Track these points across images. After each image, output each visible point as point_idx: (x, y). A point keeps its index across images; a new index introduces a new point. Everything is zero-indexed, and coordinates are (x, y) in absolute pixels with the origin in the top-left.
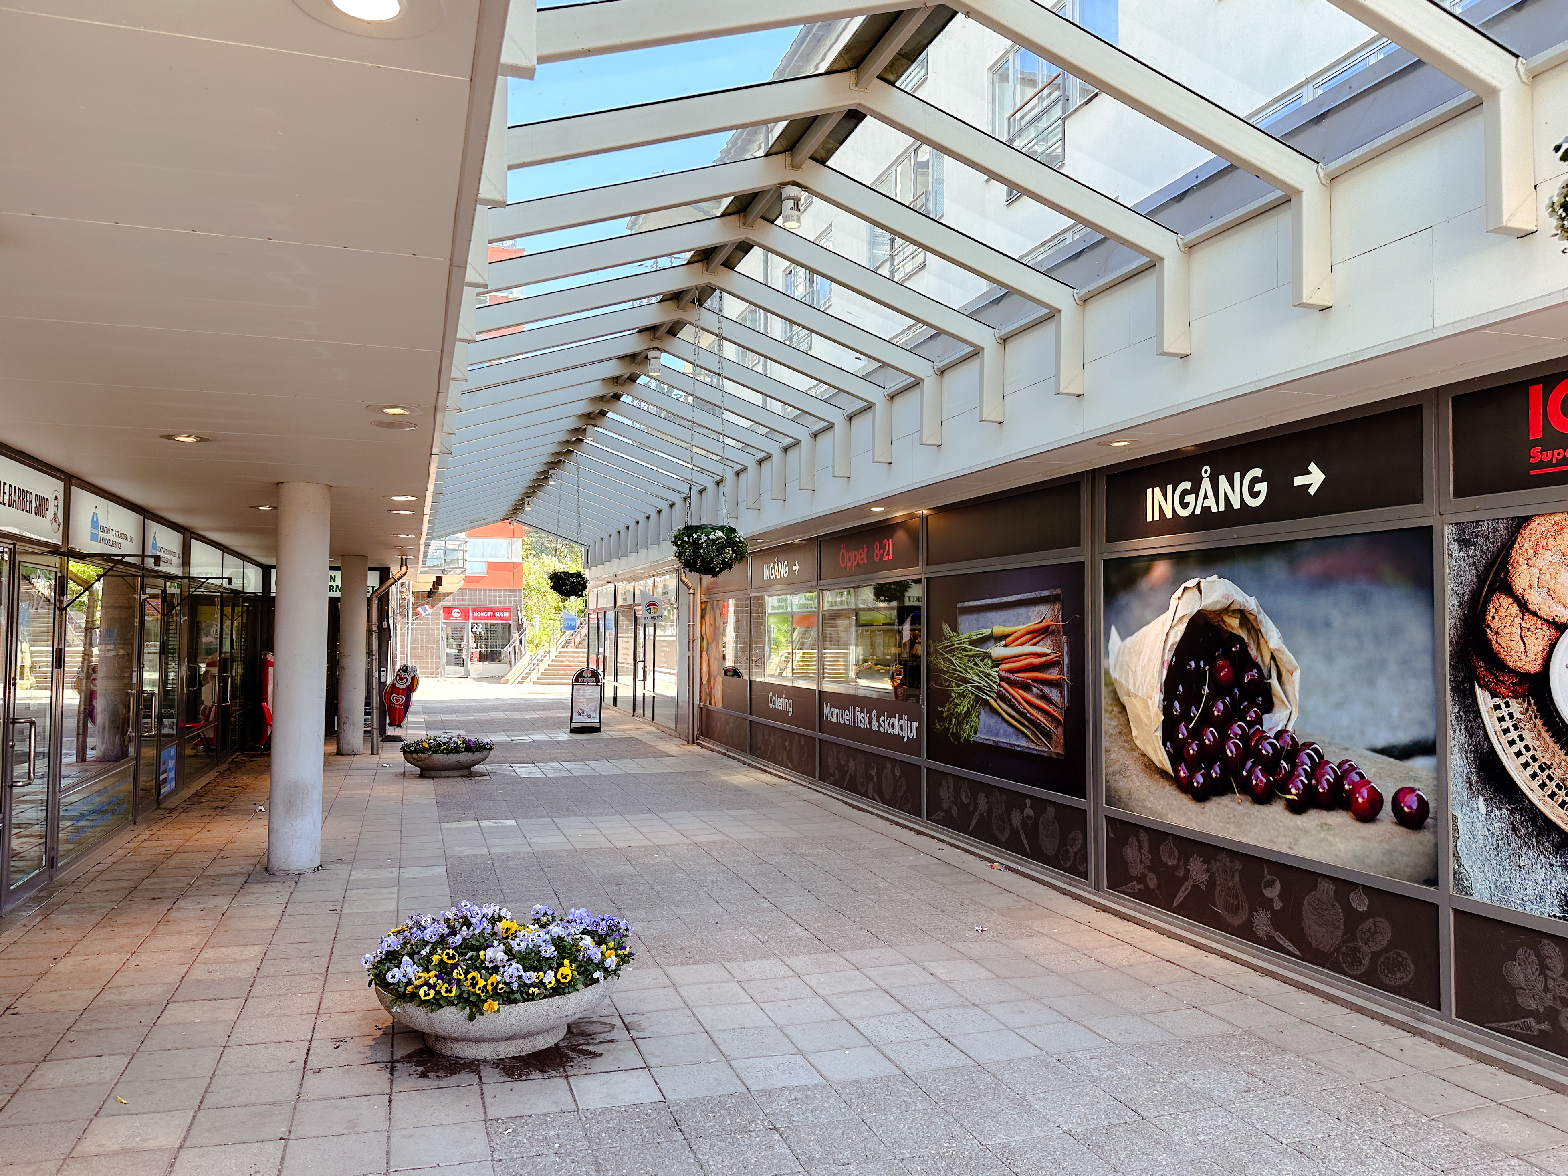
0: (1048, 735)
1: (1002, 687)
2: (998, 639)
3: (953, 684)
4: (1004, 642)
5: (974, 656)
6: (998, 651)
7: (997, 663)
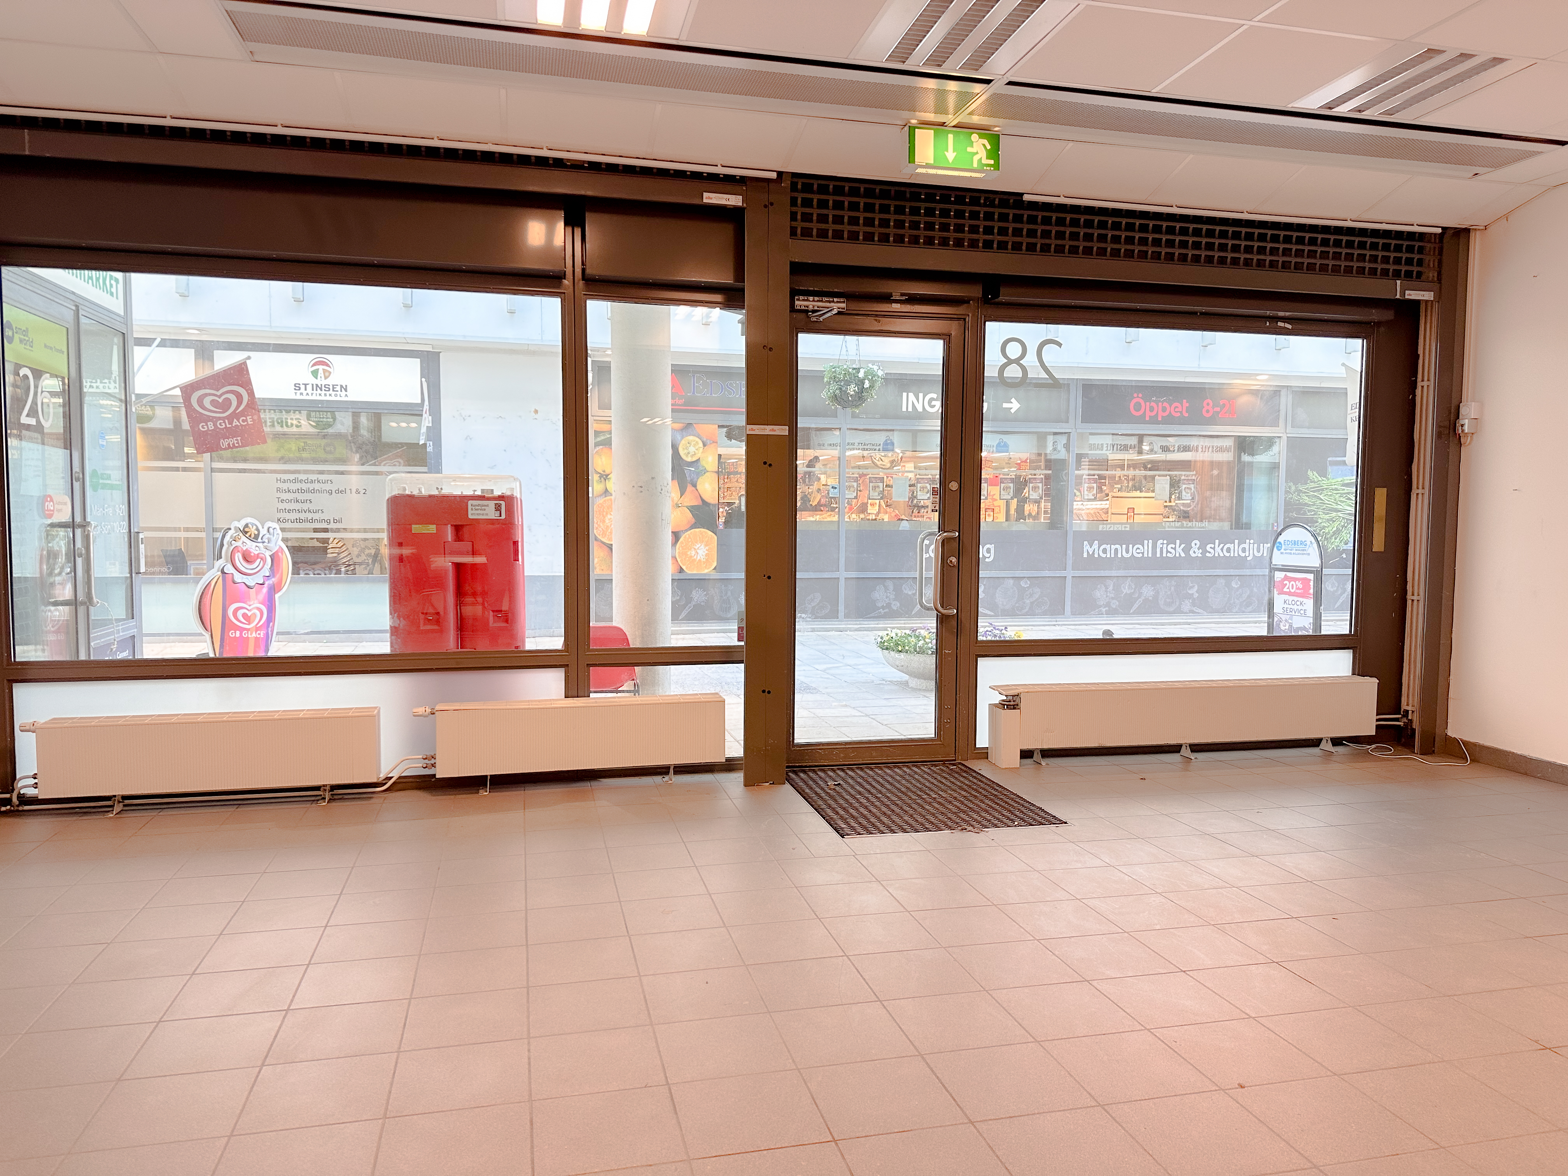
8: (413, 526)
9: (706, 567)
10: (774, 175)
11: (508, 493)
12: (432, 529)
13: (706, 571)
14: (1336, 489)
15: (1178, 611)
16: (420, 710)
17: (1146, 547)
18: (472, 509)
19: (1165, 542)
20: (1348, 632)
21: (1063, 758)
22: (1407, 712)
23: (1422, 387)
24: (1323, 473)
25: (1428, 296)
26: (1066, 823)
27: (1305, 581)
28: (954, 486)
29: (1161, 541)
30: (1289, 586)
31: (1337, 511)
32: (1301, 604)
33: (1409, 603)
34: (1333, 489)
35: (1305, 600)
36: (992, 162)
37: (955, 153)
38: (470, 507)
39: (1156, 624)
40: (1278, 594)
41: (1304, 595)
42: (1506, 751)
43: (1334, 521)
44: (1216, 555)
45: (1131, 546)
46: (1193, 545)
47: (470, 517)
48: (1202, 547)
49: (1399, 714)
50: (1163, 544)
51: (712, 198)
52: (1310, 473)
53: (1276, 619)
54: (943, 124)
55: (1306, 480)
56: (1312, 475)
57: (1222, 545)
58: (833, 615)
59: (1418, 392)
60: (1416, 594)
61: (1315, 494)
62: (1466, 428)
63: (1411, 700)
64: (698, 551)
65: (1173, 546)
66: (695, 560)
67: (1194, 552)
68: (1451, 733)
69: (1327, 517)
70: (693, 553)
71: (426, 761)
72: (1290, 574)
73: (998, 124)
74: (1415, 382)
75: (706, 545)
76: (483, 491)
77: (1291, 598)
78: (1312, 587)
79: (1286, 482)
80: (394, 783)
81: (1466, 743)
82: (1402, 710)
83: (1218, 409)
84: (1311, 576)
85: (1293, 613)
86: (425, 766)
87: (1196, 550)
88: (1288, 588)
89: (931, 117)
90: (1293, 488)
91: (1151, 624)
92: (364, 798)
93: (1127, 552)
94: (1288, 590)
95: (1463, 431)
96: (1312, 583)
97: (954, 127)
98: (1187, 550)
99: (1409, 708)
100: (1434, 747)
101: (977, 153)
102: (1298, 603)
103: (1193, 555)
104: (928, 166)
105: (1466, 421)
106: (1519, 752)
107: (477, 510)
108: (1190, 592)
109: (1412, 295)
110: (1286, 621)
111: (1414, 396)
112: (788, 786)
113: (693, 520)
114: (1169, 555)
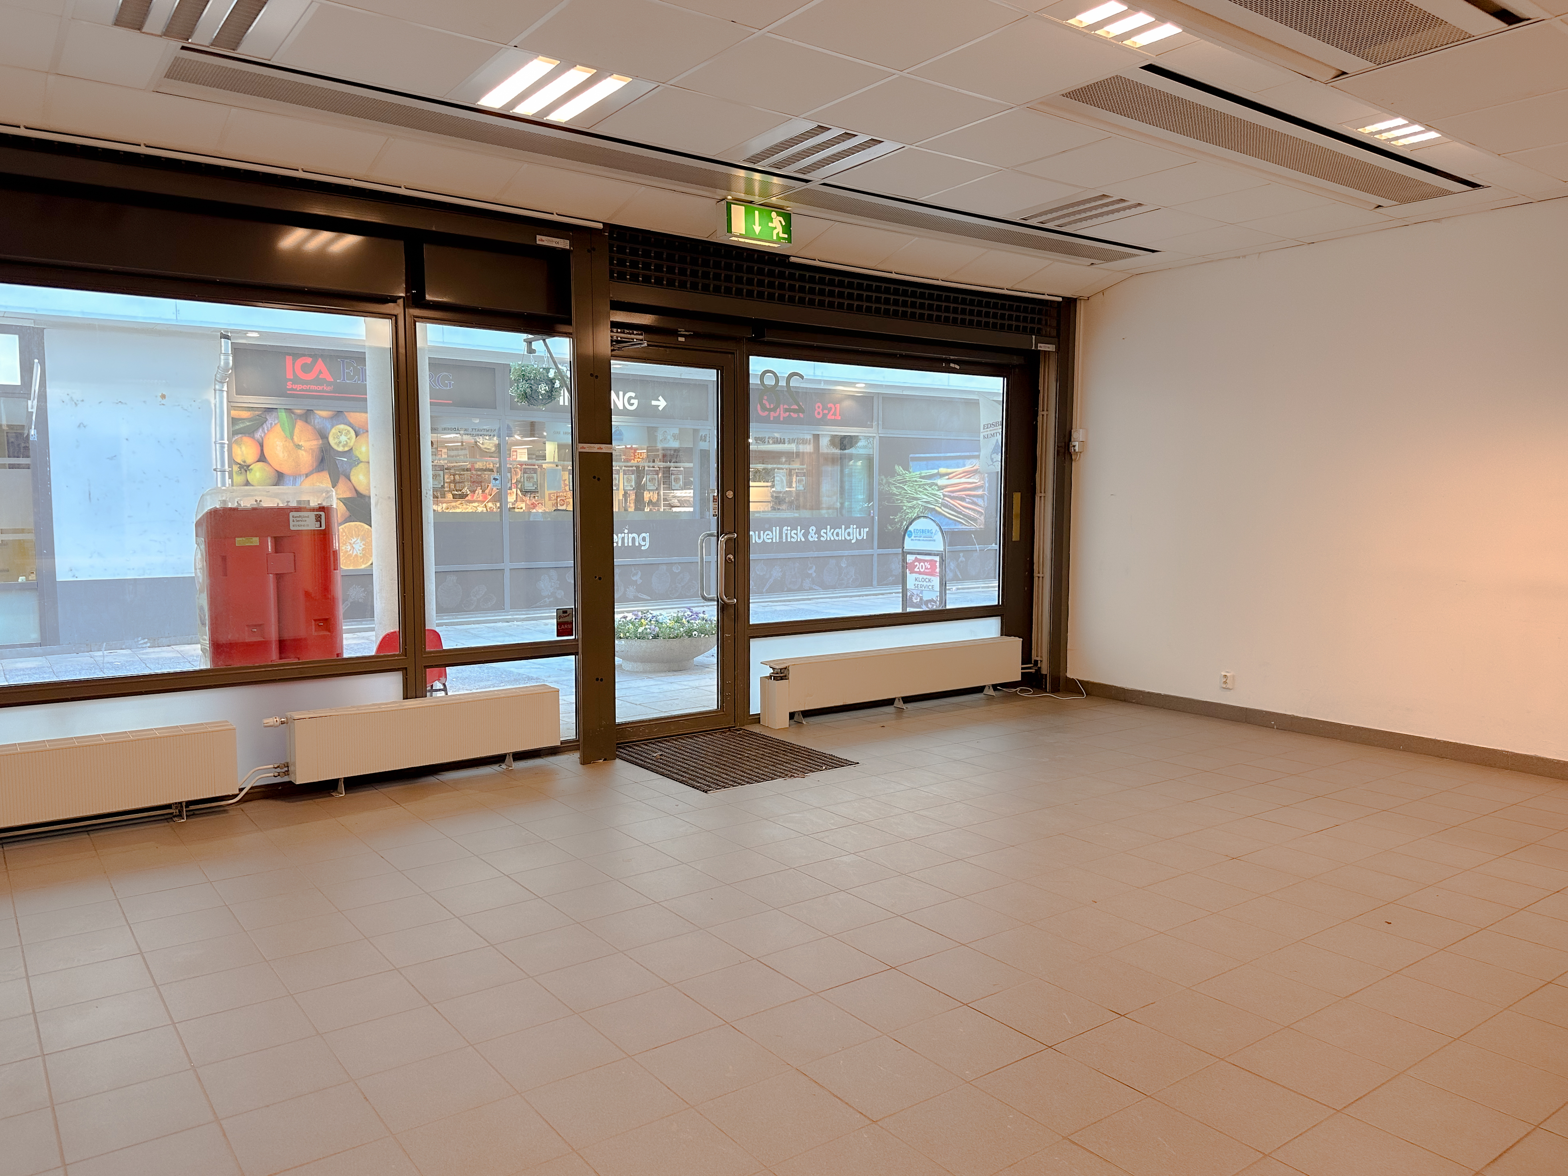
0: (974, 520)
1: (945, 500)
2: (942, 475)
3: (905, 502)
4: (947, 477)
5: (925, 485)
6: (941, 482)
7: (941, 488)
8: (237, 539)
9: (363, 562)
10: (601, 226)
11: (325, 504)
12: (255, 541)
13: (363, 567)
14: (916, 481)
15: (801, 589)
16: (271, 721)
17: (774, 533)
18: (293, 521)
19: (789, 528)
20: (997, 603)
21: (817, 717)
22: (1036, 662)
23: (1043, 415)
24: (906, 468)
25: (1051, 348)
26: (858, 763)
27: (932, 562)
28: (730, 494)
29: (785, 528)
30: (919, 567)
31: (917, 499)
32: (929, 580)
33: (1036, 579)
34: (913, 481)
35: (932, 578)
36: (786, 236)
37: (760, 227)
38: (291, 519)
39: (784, 601)
40: (910, 573)
41: (932, 574)
42: (1110, 686)
43: (915, 508)
44: (828, 539)
45: (762, 532)
46: (810, 530)
47: (292, 528)
48: (818, 532)
49: (1032, 664)
50: (787, 530)
51: (543, 241)
52: (897, 467)
53: (909, 594)
54: (751, 202)
55: (893, 473)
56: (899, 469)
57: (832, 530)
58: (499, 607)
59: (1040, 418)
60: (1041, 573)
61: (901, 485)
62: (1077, 448)
63: (1042, 653)
64: (354, 545)
65: (796, 532)
66: (350, 555)
67: (812, 537)
68: (1069, 675)
69: (909, 505)
70: (349, 547)
71: (279, 770)
72: (919, 557)
73: (791, 206)
74: (1037, 411)
75: (362, 540)
76: (299, 502)
77: (921, 576)
78: (938, 566)
79: (879, 475)
80: (246, 794)
81: (1081, 682)
82: (1033, 660)
83: (827, 412)
84: (937, 559)
85: (923, 589)
86: (276, 774)
87: (813, 535)
88: (919, 568)
89: (742, 196)
90: (884, 481)
91: (781, 601)
92: (219, 811)
93: (759, 538)
94: (918, 570)
95: (1074, 450)
96: (938, 564)
97: (760, 205)
98: (806, 535)
99: (1038, 659)
100: (1059, 686)
101: (776, 228)
102: (927, 580)
103: (811, 539)
104: (741, 236)
105: (1077, 444)
106: (1119, 686)
107: (298, 521)
108: (810, 572)
109: (1042, 347)
110: (917, 595)
111: (1037, 422)
112: (618, 761)
113: (348, 513)
114: (792, 540)
